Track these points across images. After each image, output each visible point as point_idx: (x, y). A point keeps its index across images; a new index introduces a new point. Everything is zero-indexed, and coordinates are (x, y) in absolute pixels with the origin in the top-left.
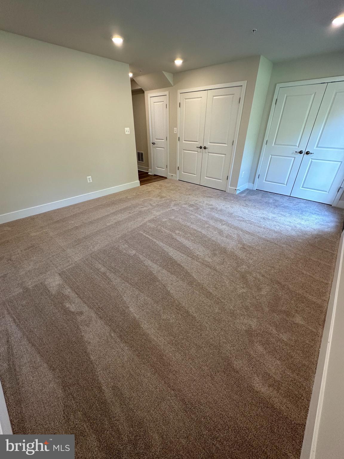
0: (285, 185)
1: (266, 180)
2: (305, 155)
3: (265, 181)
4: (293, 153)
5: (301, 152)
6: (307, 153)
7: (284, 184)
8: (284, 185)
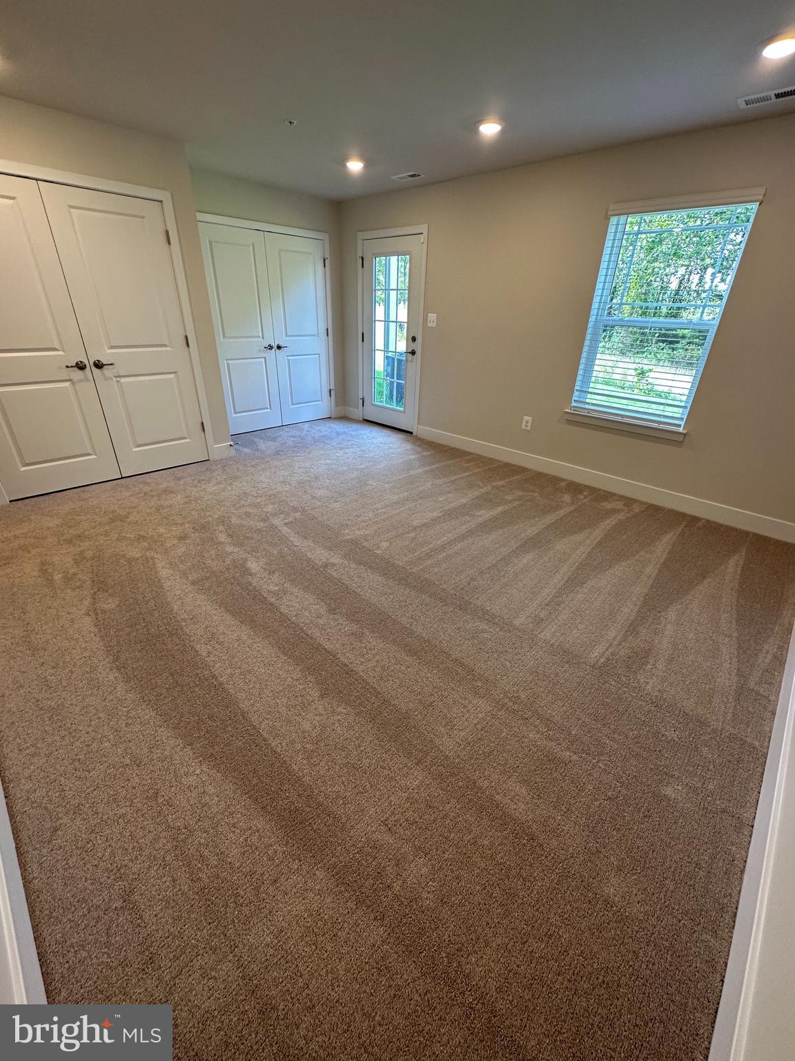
0: (269, 410)
1: (237, 411)
2: (278, 351)
3: (235, 413)
4: (260, 350)
5: (271, 347)
6: (279, 347)
7: (267, 408)
8: (266, 411)
